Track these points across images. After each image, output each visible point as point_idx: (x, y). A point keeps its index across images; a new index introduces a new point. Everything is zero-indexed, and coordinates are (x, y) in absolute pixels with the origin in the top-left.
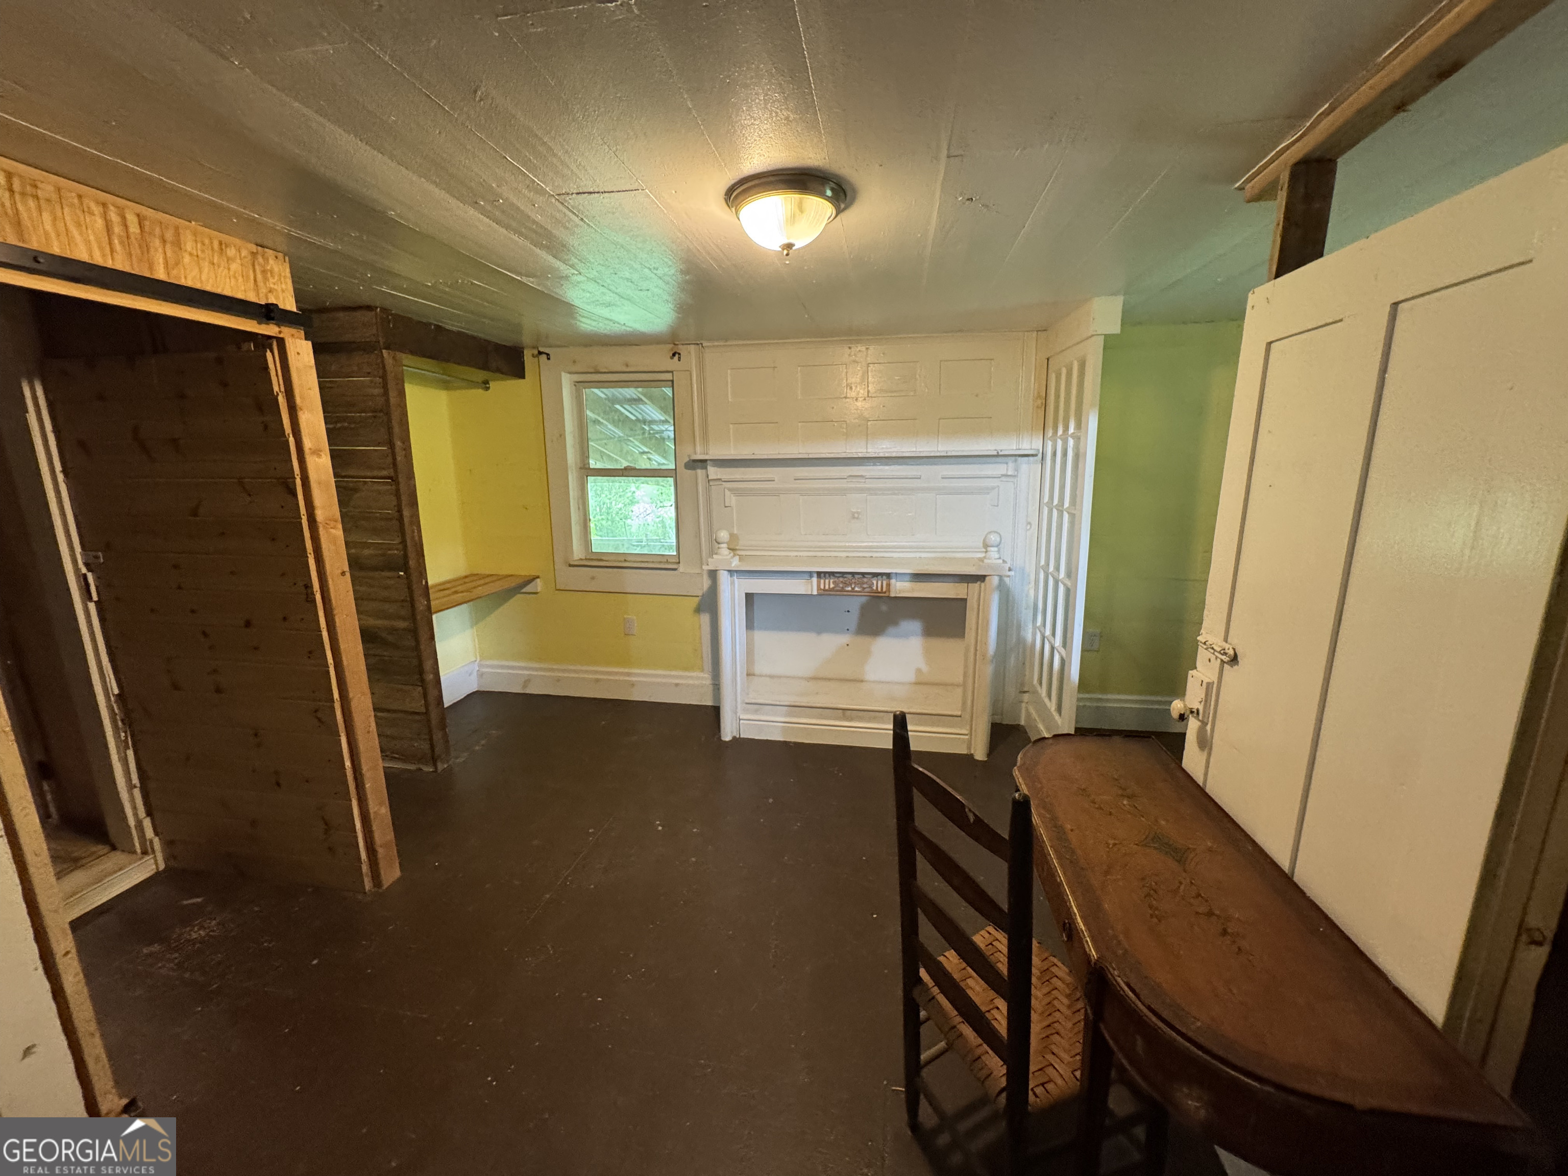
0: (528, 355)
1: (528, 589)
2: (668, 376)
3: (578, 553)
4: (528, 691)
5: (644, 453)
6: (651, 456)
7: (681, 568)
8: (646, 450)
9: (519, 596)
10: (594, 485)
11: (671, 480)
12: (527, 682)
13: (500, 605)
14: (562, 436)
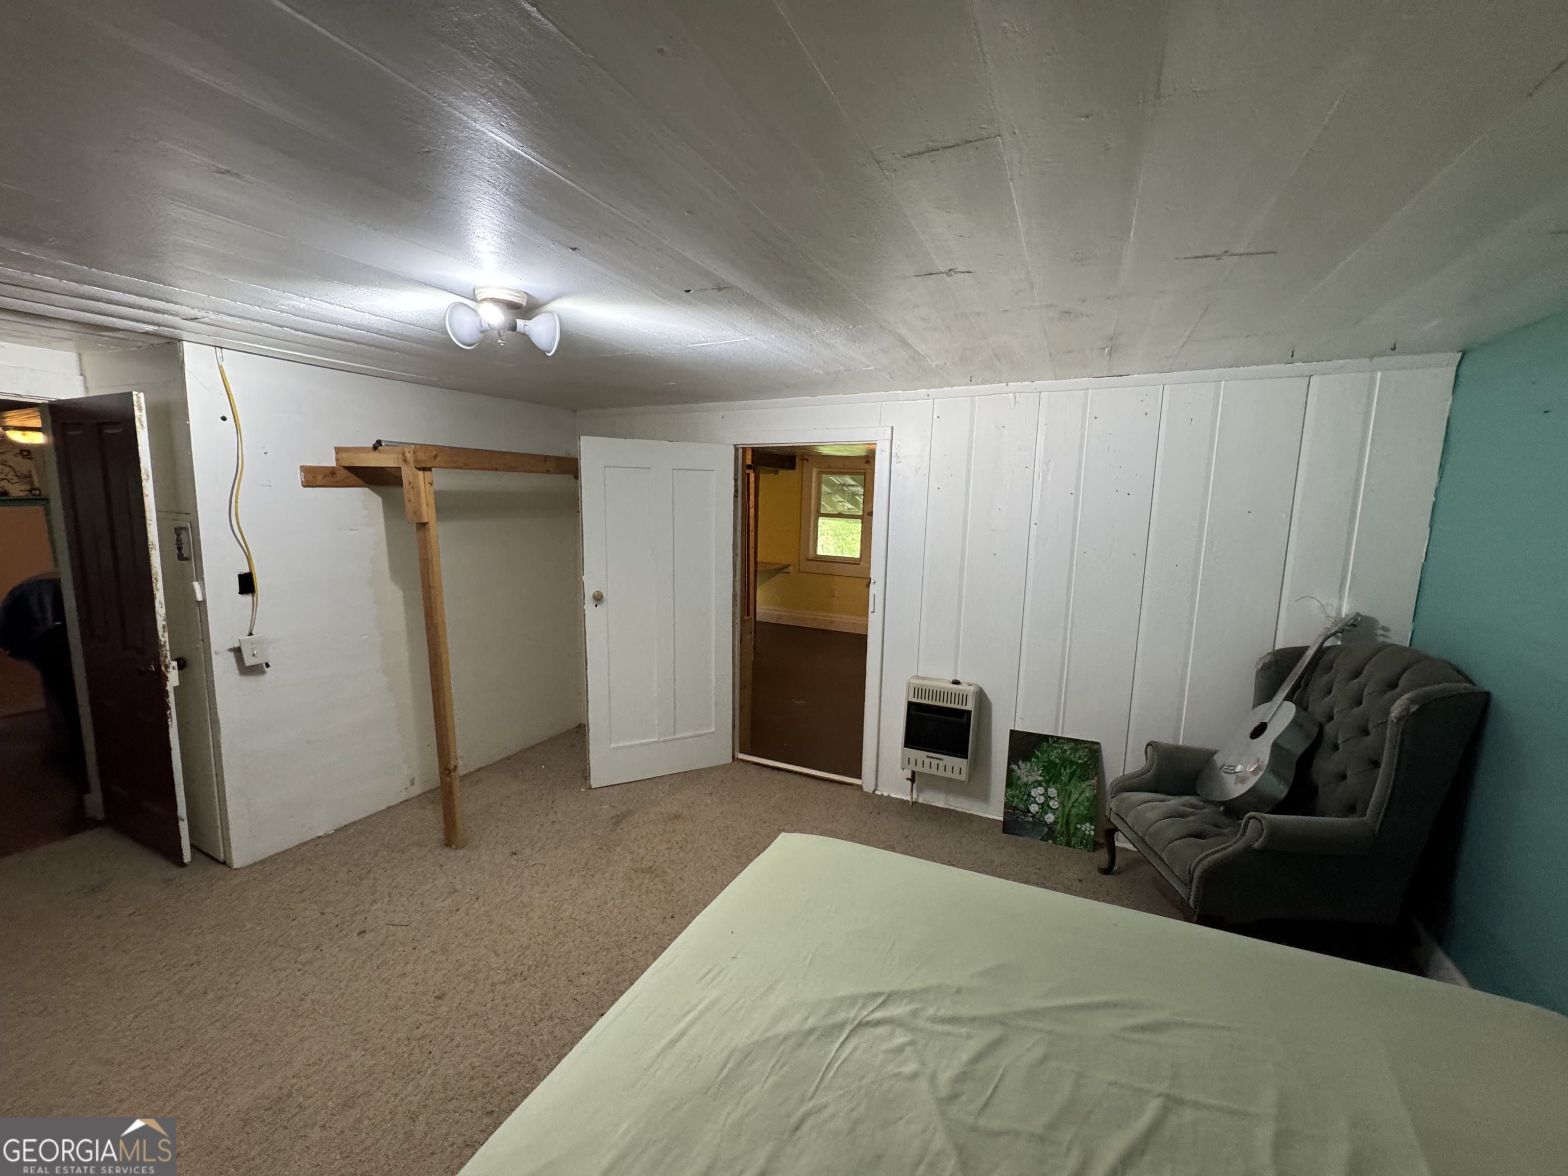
0: (797, 460)
1: (786, 570)
2: (863, 471)
3: (811, 555)
4: (779, 623)
5: (841, 502)
6: (845, 504)
7: (861, 565)
8: (842, 500)
9: (780, 574)
10: (821, 520)
11: (860, 521)
12: (780, 617)
13: (774, 576)
14: (810, 497)
